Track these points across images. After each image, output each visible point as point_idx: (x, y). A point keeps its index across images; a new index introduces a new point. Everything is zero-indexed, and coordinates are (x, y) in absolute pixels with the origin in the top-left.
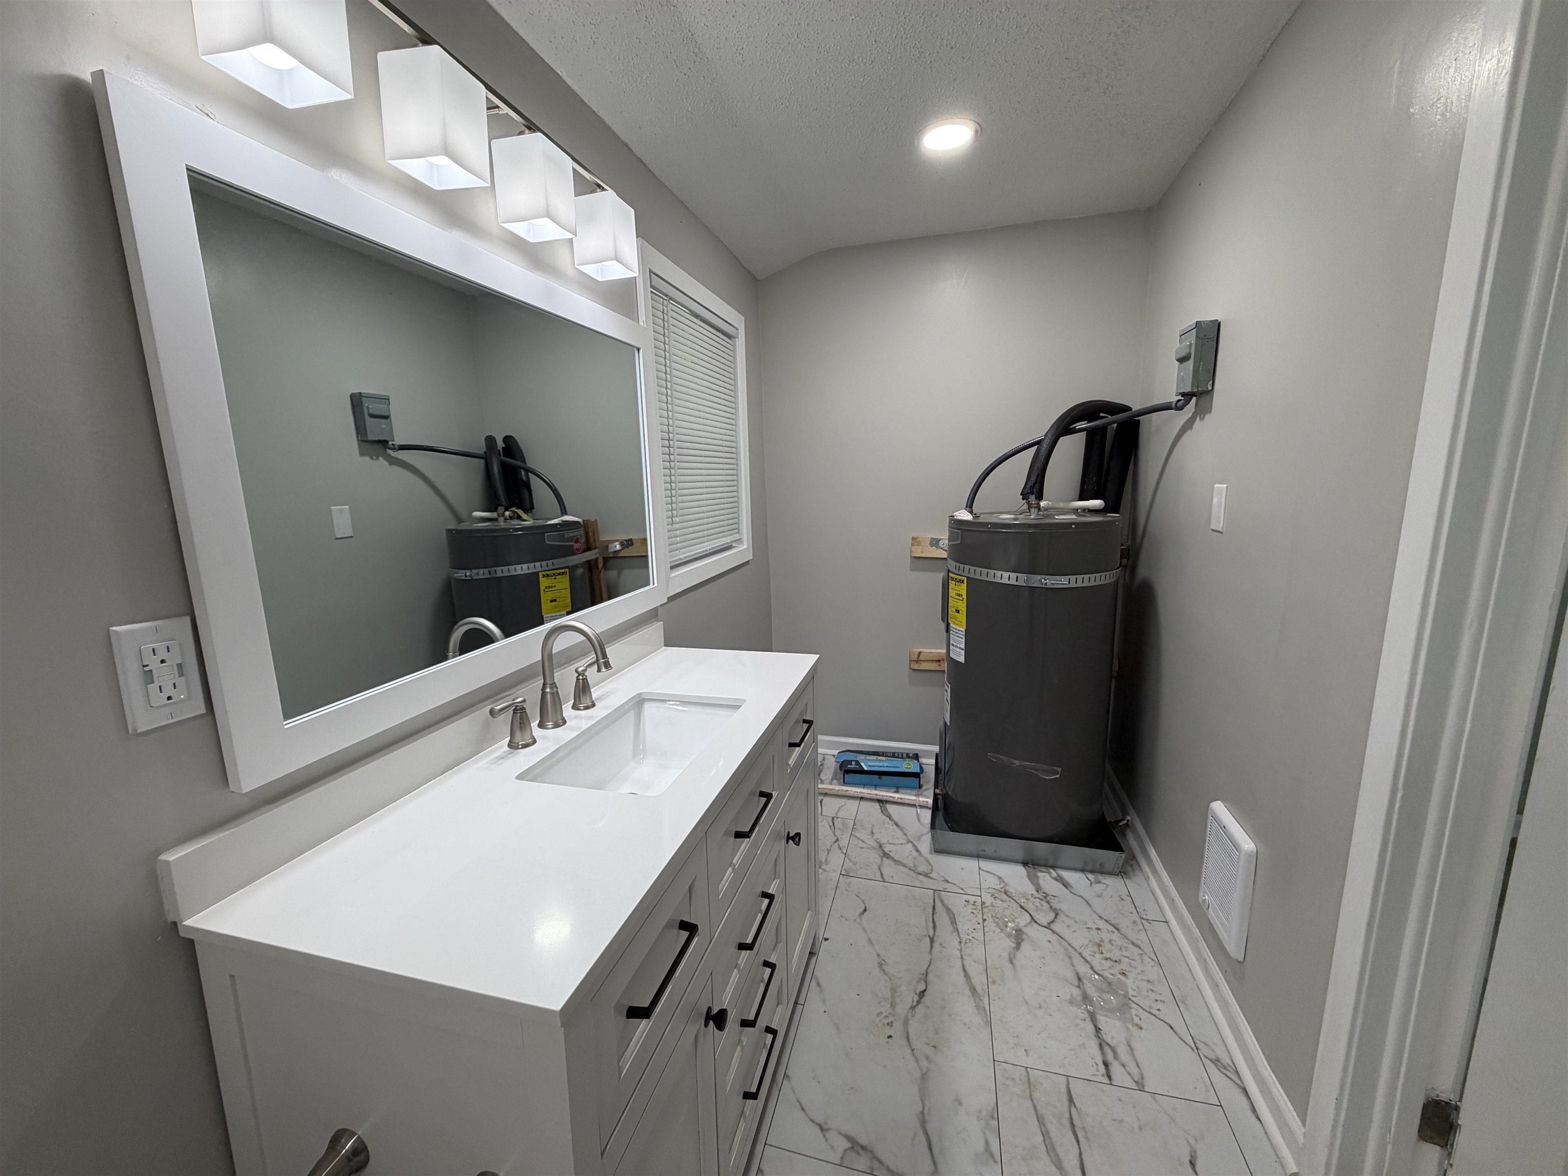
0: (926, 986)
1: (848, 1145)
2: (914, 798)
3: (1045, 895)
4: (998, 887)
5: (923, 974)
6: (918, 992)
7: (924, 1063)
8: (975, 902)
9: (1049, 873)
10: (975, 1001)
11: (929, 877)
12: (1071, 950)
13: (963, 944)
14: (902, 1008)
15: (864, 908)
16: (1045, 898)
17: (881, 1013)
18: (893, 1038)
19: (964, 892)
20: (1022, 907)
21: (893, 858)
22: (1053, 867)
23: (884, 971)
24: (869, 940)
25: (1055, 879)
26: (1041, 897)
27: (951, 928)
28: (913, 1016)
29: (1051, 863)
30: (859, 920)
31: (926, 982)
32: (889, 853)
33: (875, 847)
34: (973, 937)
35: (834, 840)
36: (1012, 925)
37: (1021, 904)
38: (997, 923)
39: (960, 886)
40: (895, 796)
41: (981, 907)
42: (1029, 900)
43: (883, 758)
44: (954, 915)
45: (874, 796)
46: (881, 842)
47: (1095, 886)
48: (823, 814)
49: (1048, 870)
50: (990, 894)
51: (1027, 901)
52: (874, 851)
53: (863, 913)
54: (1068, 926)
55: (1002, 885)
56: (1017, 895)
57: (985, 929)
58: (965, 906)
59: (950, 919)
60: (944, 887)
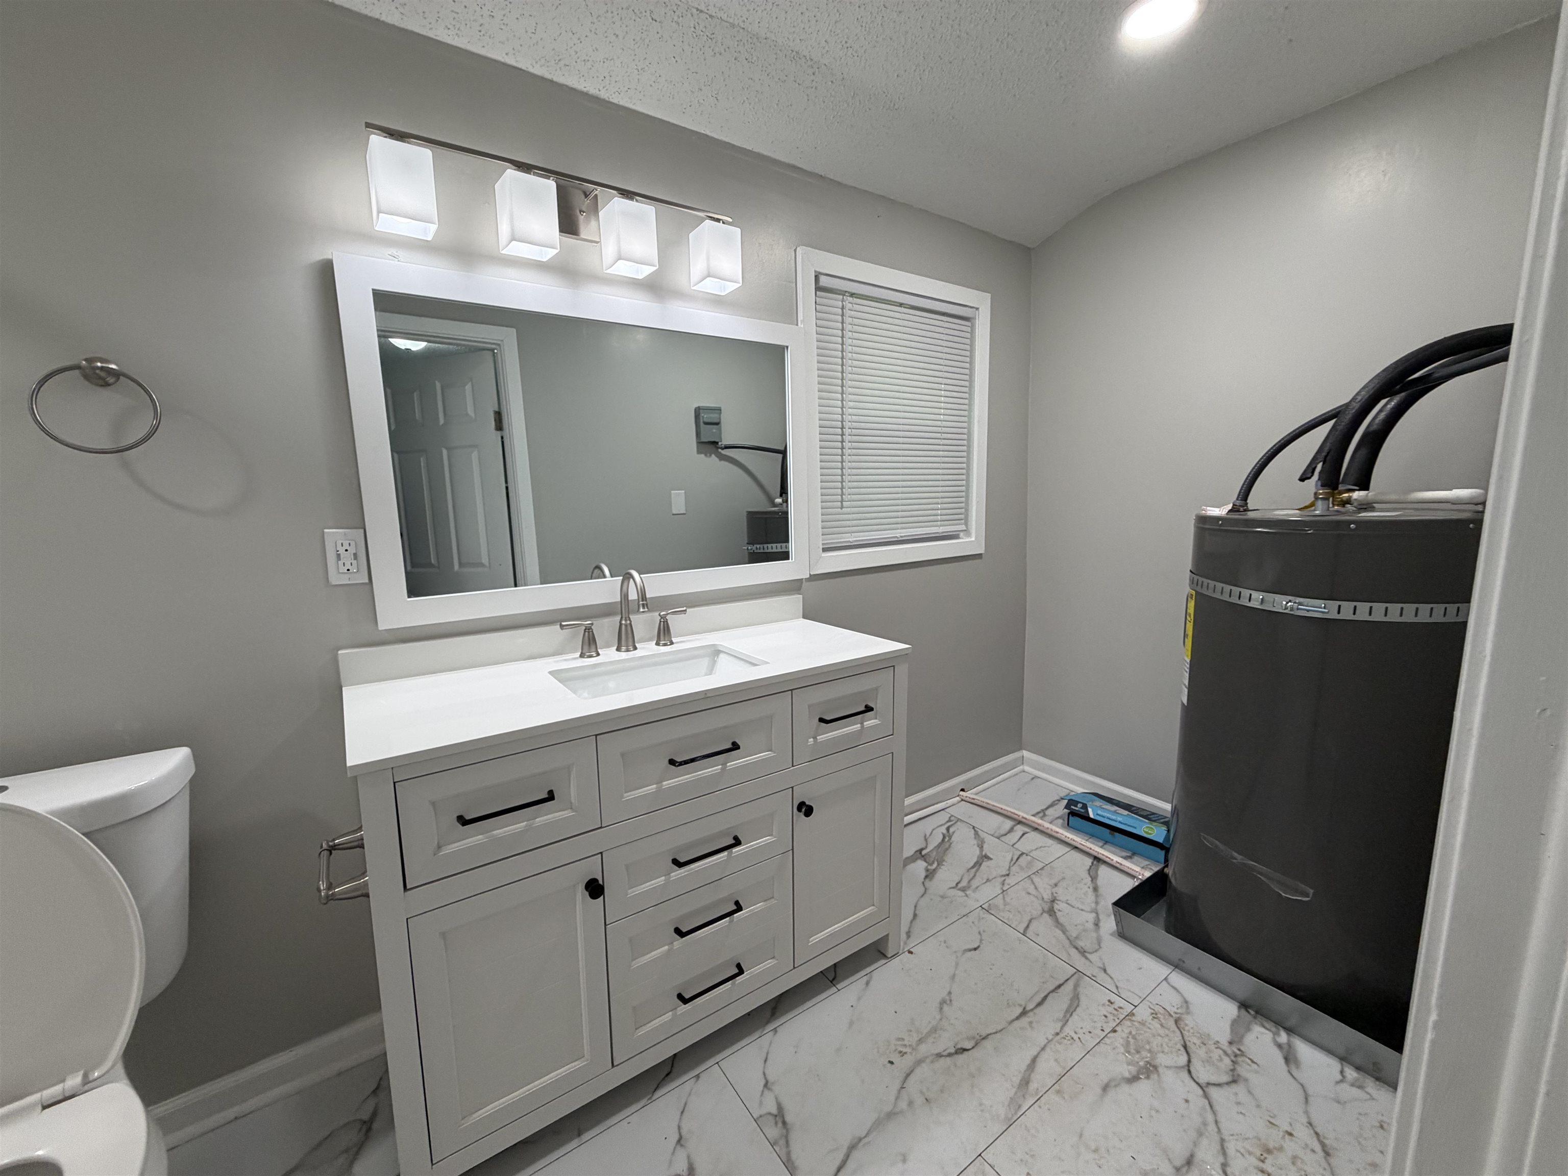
0: (973, 1048)
1: (774, 1111)
2: (1138, 869)
3: (1238, 1052)
4: (1172, 1010)
5: (980, 1036)
6: (959, 1046)
7: (903, 1105)
8: (1121, 1008)
9: (1276, 1034)
10: (1016, 1093)
11: (1087, 958)
12: (1212, 1127)
13: (1059, 1037)
14: (924, 1049)
15: (976, 946)
16: (1236, 1056)
17: (903, 1039)
18: (893, 1066)
19: (1115, 991)
20: (1185, 1047)
21: (1057, 919)
22: (1290, 1030)
23: (941, 1009)
24: (954, 975)
25: (1280, 1046)
26: (1229, 1052)
27: (1061, 1015)
28: (932, 1062)
29: (1288, 1024)
30: (959, 954)
31: (976, 1044)
32: (1056, 911)
33: (1045, 900)
34: (1079, 1038)
35: (1004, 873)
36: (1149, 1055)
37: (1188, 1044)
38: (1128, 1043)
39: (1118, 985)
40: (1115, 859)
41: (1124, 1016)
42: (1205, 1045)
43: (1126, 813)
44: (1078, 1006)
45: (1088, 850)
46: (1058, 898)
47: (1344, 1086)
48: (1015, 846)
49: (1279, 1029)
50: (1153, 1011)
51: (1202, 1045)
52: (1041, 902)
53: (970, 950)
54: (1238, 1103)
55: (1179, 1011)
56: (1191, 1031)
57: (1106, 1039)
58: (1104, 1005)
59: (1070, 1006)
60: (1094, 974)
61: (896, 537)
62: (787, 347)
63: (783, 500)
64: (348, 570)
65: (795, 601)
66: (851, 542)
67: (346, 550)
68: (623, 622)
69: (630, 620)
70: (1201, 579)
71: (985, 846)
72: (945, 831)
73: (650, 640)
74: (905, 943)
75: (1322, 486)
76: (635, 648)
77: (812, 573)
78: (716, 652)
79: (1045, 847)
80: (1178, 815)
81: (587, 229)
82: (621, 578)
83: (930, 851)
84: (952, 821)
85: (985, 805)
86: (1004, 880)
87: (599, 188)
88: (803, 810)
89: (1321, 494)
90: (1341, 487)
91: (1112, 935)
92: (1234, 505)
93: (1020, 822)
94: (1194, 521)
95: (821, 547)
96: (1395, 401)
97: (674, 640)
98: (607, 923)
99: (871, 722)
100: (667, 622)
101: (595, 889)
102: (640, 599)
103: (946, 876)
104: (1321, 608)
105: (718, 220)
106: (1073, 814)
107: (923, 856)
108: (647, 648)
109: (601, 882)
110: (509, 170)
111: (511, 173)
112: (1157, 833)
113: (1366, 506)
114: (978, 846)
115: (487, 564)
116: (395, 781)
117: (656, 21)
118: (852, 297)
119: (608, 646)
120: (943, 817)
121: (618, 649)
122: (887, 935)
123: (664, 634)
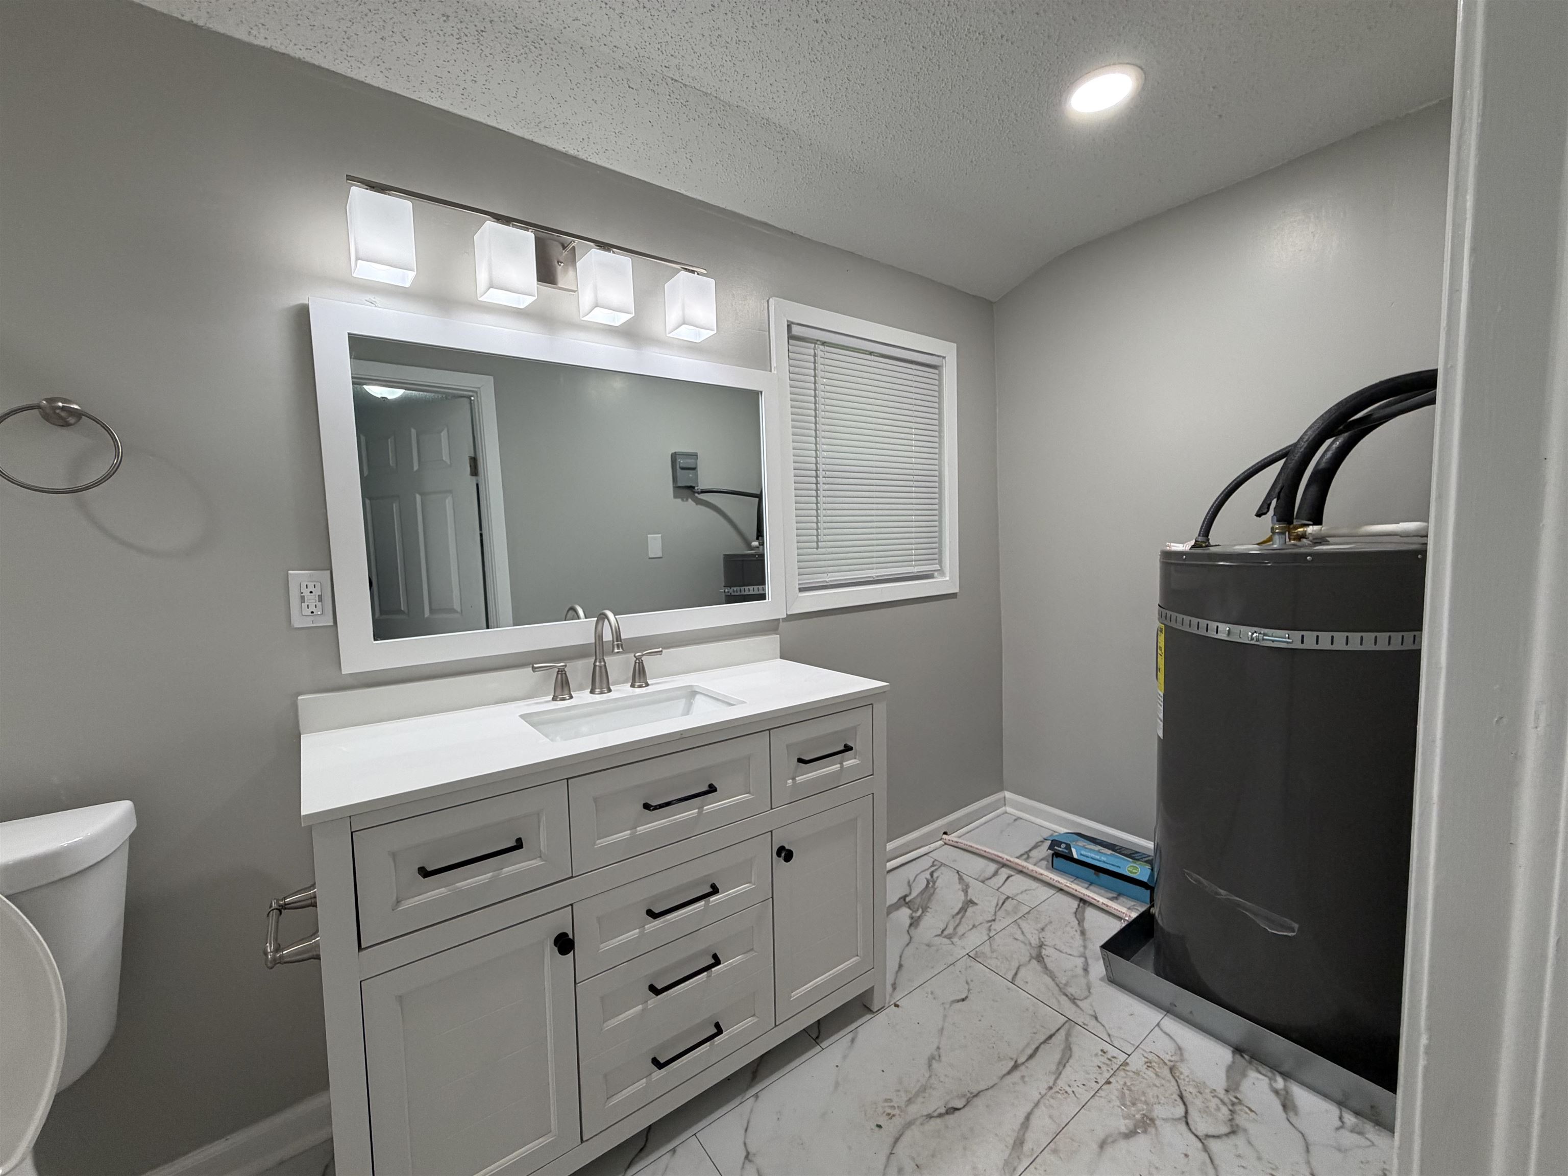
2: (1124, 910)
3: (1235, 1100)
4: (1166, 1058)
5: (971, 1093)
6: (950, 1106)
7: (892, 1172)
8: (1114, 1057)
9: (1272, 1079)
10: (1010, 1155)
11: (1077, 1006)
13: (1052, 1091)
14: (915, 1110)
15: (964, 997)
16: (1233, 1104)
17: (891, 1100)
18: (882, 1129)
19: (1108, 1040)
20: (1181, 1097)
21: (1045, 965)
22: (1286, 1075)
23: (930, 1066)
24: (942, 1029)
25: (1276, 1092)
26: (1226, 1100)
27: (1054, 1067)
28: (922, 1124)
29: (1286, 1068)
30: (947, 1006)
31: (968, 1102)
32: (1044, 957)
33: (1033, 945)
34: (1073, 1092)
35: (990, 919)
36: (1145, 1107)
37: (1184, 1093)
38: (1123, 1093)
39: (1110, 1033)
40: (1101, 900)
41: (1118, 1066)
42: (1201, 1094)
43: (1109, 852)
44: (1071, 1056)
45: (1074, 892)
46: (1045, 943)
47: (1345, 1133)
48: (1000, 890)
49: (1274, 1074)
50: (1146, 1060)
51: (1198, 1094)
52: (1029, 947)
53: (958, 1001)
54: (1239, 1156)
55: (1172, 1059)
56: (1187, 1080)
57: (1100, 1091)
58: (1096, 1055)
59: (1062, 1058)
60: (1086, 1022)
61: (872, 577)
62: (761, 392)
63: (759, 543)
64: (312, 612)
65: (772, 642)
66: (827, 582)
67: (311, 592)
68: (598, 664)
69: (605, 663)
70: (1169, 613)
71: (970, 891)
72: (929, 877)
73: (625, 682)
74: (891, 996)
75: (1278, 521)
76: (610, 690)
77: (789, 613)
78: (692, 693)
79: (1030, 890)
80: (1160, 852)
81: (565, 278)
82: (596, 619)
83: (914, 898)
84: (936, 865)
85: (970, 849)
86: (991, 925)
87: (577, 240)
88: (783, 855)
89: (1277, 529)
90: (1295, 522)
91: (1102, 979)
92: (1196, 541)
93: (1004, 865)
94: (1159, 557)
95: (798, 587)
96: (1340, 441)
97: (649, 682)
98: (577, 982)
99: (850, 762)
100: (642, 663)
101: (564, 944)
102: (615, 640)
103: (932, 923)
104: (1285, 638)
105: (693, 272)
106: (1057, 855)
107: (907, 903)
108: (622, 691)
109: (571, 937)
110: (488, 222)
111: (490, 225)
112: (1141, 872)
113: (1320, 540)
114: (963, 891)
115: (459, 610)
116: (352, 830)
117: (632, 88)
118: (824, 345)
119: (581, 688)
120: (926, 862)
121: (592, 692)
122: (873, 987)
123: (639, 676)
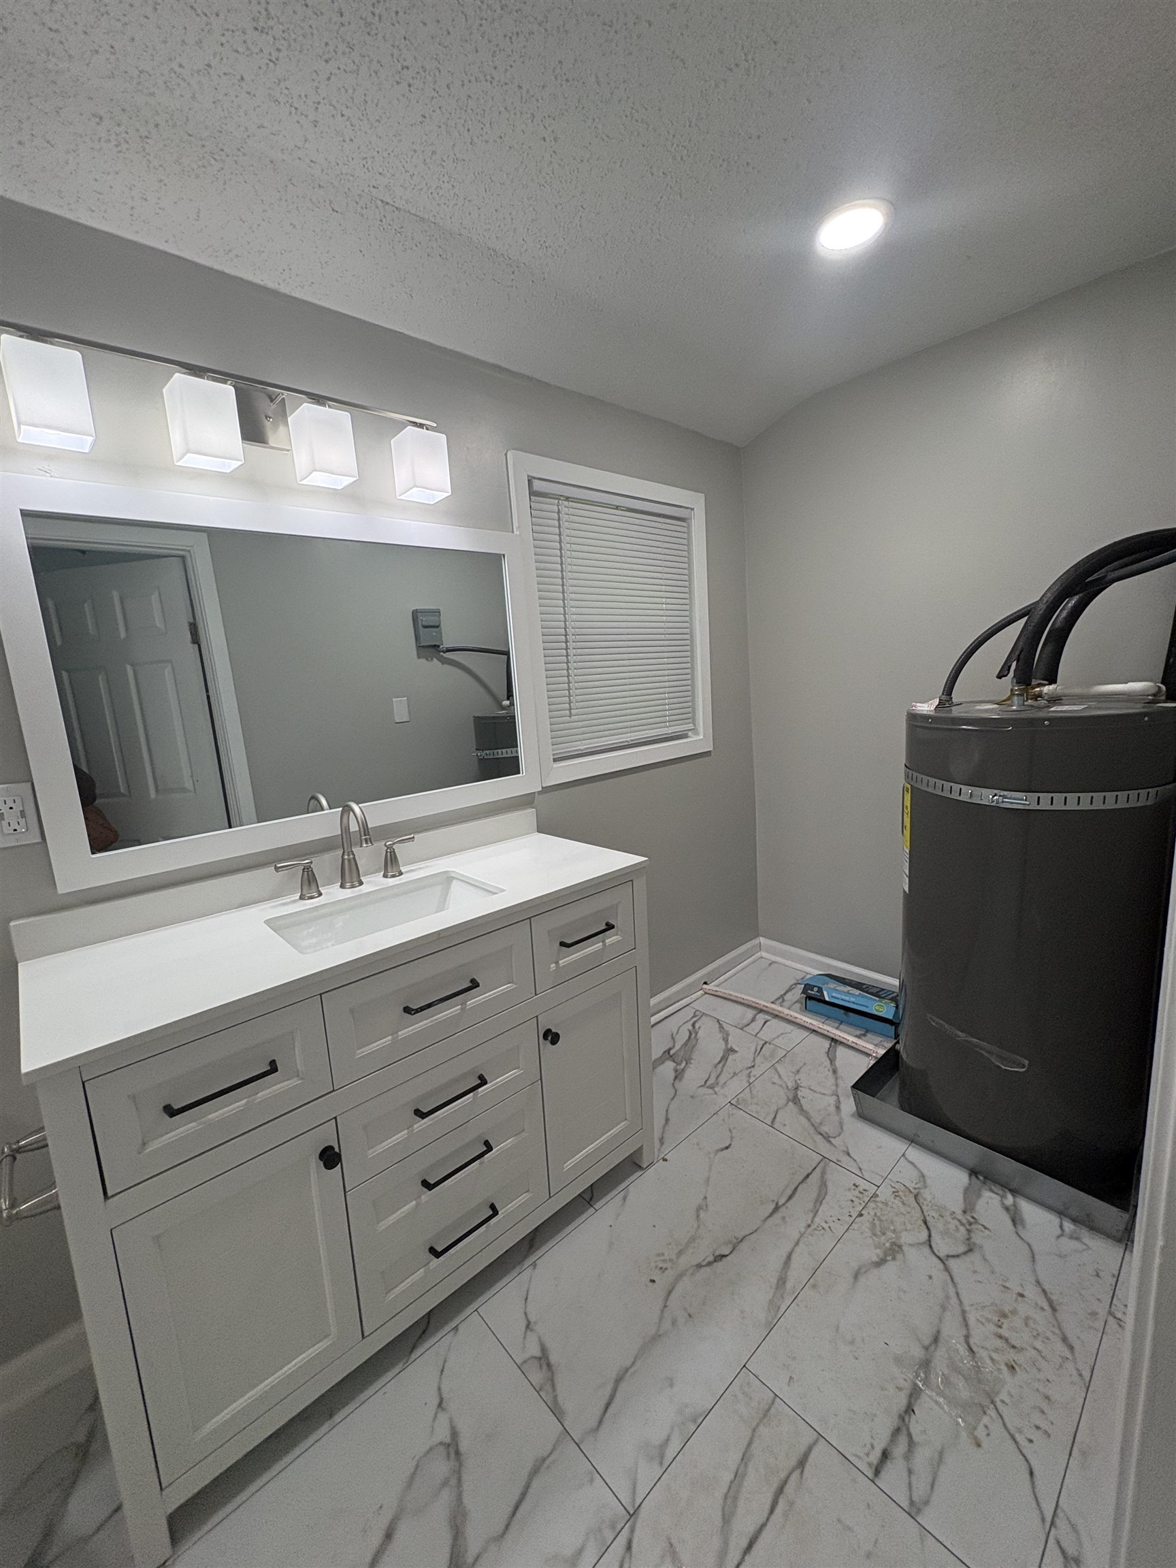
0: (731, 1252)
1: (538, 1354)
2: (871, 1047)
3: (972, 1220)
4: (911, 1186)
5: (737, 1239)
6: (717, 1253)
7: (667, 1325)
8: (865, 1190)
9: (1004, 1197)
10: (774, 1294)
11: (831, 1143)
12: (954, 1300)
13: (809, 1230)
14: (687, 1260)
15: (727, 1145)
16: (970, 1224)
17: (663, 1254)
18: (655, 1284)
19: (860, 1175)
20: (925, 1222)
21: (801, 1106)
22: (1014, 1192)
23: (698, 1216)
24: (708, 1179)
25: (1007, 1209)
26: (964, 1221)
27: (811, 1206)
28: (692, 1274)
29: (1014, 1185)
30: (712, 1155)
31: (734, 1248)
32: (801, 1099)
33: (790, 1088)
34: (829, 1227)
35: (749, 1065)
36: (894, 1236)
37: (928, 1218)
38: (874, 1225)
39: (861, 1167)
40: (851, 1039)
41: (869, 1198)
42: (943, 1217)
43: (857, 992)
44: (826, 1194)
45: (826, 1033)
46: (801, 1085)
47: (1064, 1240)
48: (758, 1035)
49: (1005, 1192)
50: (894, 1190)
51: (940, 1217)
52: (786, 1091)
53: (722, 1150)
54: (975, 1272)
55: (918, 1186)
56: (930, 1205)
57: (853, 1225)
58: (849, 1189)
59: (819, 1196)
60: (839, 1159)
61: (627, 741)
62: (504, 555)
63: (509, 703)
64: (15, 830)
65: (528, 816)
66: (582, 750)
67: (11, 808)
68: (346, 857)
69: (354, 855)
70: (915, 774)
71: (730, 1038)
72: (691, 1028)
73: (377, 871)
74: (659, 1150)
75: (1017, 683)
76: (361, 883)
77: (544, 786)
78: (447, 879)
79: (786, 1033)
80: (905, 989)
81: (276, 437)
82: (341, 809)
83: (677, 1051)
84: (698, 1016)
85: (728, 997)
86: (750, 1072)
87: (285, 393)
88: (550, 1038)
89: (1016, 690)
90: (1034, 682)
91: (852, 1116)
92: (940, 700)
93: (761, 1011)
94: (905, 717)
95: (552, 758)
96: (1075, 600)
97: (403, 869)
98: (347, 1190)
99: (612, 939)
100: (394, 851)
101: (330, 1158)
102: (362, 833)
103: (695, 1074)
104: (1023, 800)
105: (421, 426)
106: (810, 998)
107: (671, 1056)
108: (374, 882)
109: (337, 1150)
110: (177, 375)
111: (180, 379)
112: (885, 1009)
113: (1055, 700)
114: (724, 1040)
116: (84, 1080)
117: (337, 212)
118: (568, 501)
119: (330, 882)
120: (688, 1012)
121: (342, 886)
122: (641, 1147)
123: (391, 864)
